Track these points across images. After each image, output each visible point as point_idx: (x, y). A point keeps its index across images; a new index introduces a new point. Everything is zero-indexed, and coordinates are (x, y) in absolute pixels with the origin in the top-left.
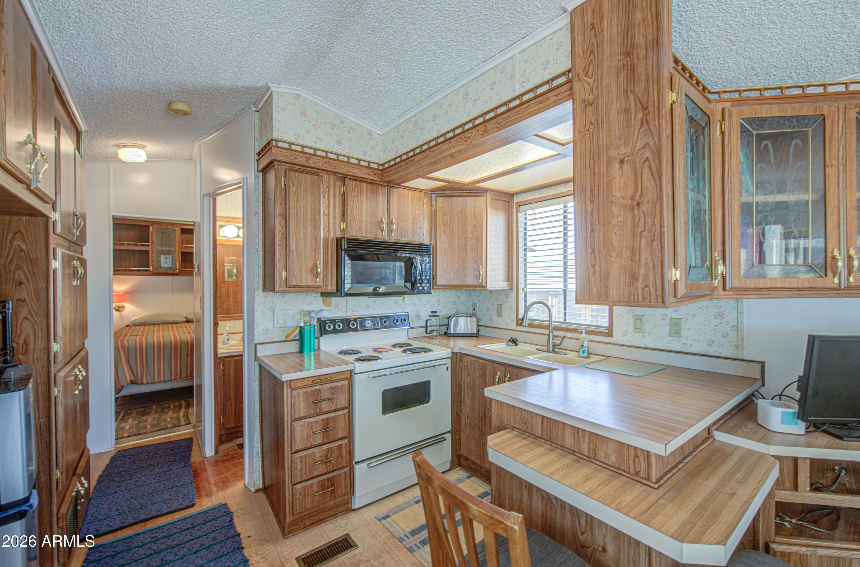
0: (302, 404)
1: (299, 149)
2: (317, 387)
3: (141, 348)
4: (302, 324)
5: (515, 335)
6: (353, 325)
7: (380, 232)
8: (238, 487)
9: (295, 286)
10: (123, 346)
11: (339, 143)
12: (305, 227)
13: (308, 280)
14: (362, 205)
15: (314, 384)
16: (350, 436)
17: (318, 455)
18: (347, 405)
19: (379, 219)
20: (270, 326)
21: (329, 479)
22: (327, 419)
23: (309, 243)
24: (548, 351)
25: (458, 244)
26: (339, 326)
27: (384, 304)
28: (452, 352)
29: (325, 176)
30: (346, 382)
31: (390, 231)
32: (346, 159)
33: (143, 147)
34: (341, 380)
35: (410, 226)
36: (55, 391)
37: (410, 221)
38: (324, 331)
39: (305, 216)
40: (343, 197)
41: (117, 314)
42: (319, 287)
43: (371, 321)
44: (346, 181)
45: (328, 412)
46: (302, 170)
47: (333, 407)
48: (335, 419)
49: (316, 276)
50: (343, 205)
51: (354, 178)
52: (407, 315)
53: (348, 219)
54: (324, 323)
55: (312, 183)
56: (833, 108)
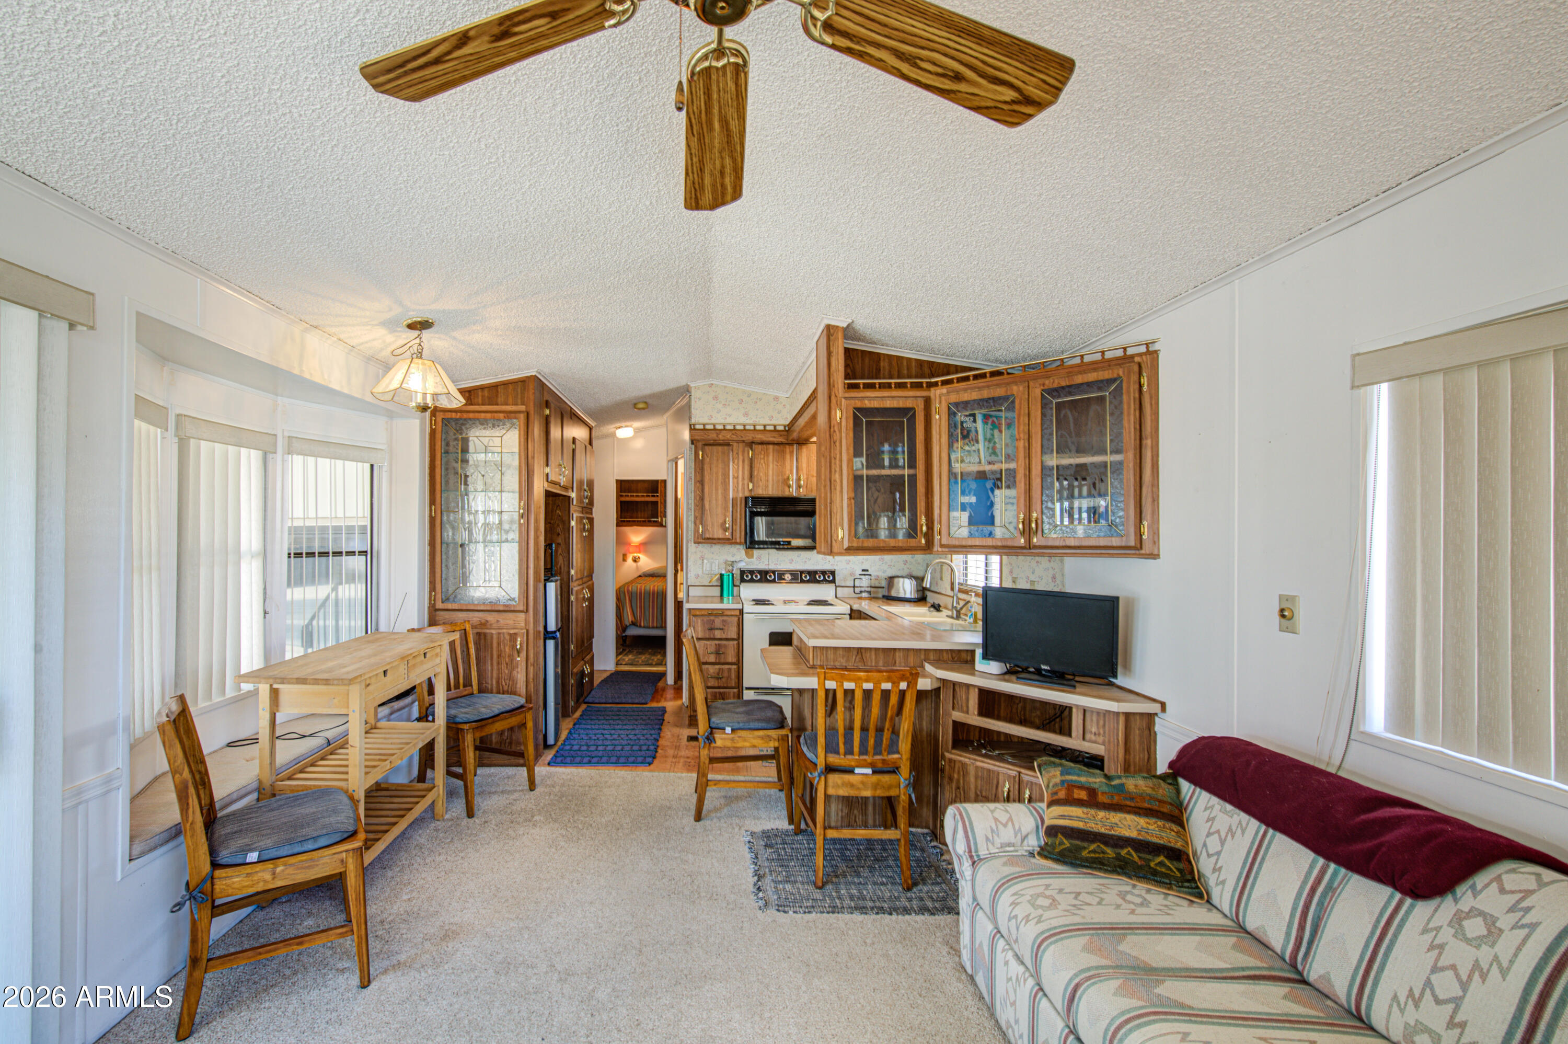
0: (698, 629)
1: (711, 427)
2: (712, 618)
3: (641, 593)
4: (723, 572)
6: (771, 576)
7: (787, 489)
8: (679, 703)
9: (708, 539)
10: (628, 590)
11: (746, 414)
12: (717, 489)
13: (719, 534)
14: (768, 466)
15: (710, 615)
16: (739, 662)
17: (714, 671)
18: (737, 637)
19: (786, 477)
20: (700, 573)
21: (720, 693)
22: (719, 645)
23: (720, 503)
24: (953, 617)
26: (757, 576)
27: (808, 559)
28: (851, 610)
29: (735, 444)
30: (736, 619)
31: (799, 486)
32: (752, 428)
33: (630, 426)
34: (733, 616)
36: (572, 598)
38: (743, 580)
39: (717, 480)
40: (751, 462)
41: (634, 564)
42: (729, 539)
43: (791, 574)
44: (754, 446)
45: (720, 639)
46: (715, 444)
47: (724, 636)
48: (725, 646)
49: (725, 530)
50: (751, 467)
51: (762, 443)
52: (833, 573)
53: (755, 480)
54: (742, 572)
55: (723, 453)
56: (1021, 388)
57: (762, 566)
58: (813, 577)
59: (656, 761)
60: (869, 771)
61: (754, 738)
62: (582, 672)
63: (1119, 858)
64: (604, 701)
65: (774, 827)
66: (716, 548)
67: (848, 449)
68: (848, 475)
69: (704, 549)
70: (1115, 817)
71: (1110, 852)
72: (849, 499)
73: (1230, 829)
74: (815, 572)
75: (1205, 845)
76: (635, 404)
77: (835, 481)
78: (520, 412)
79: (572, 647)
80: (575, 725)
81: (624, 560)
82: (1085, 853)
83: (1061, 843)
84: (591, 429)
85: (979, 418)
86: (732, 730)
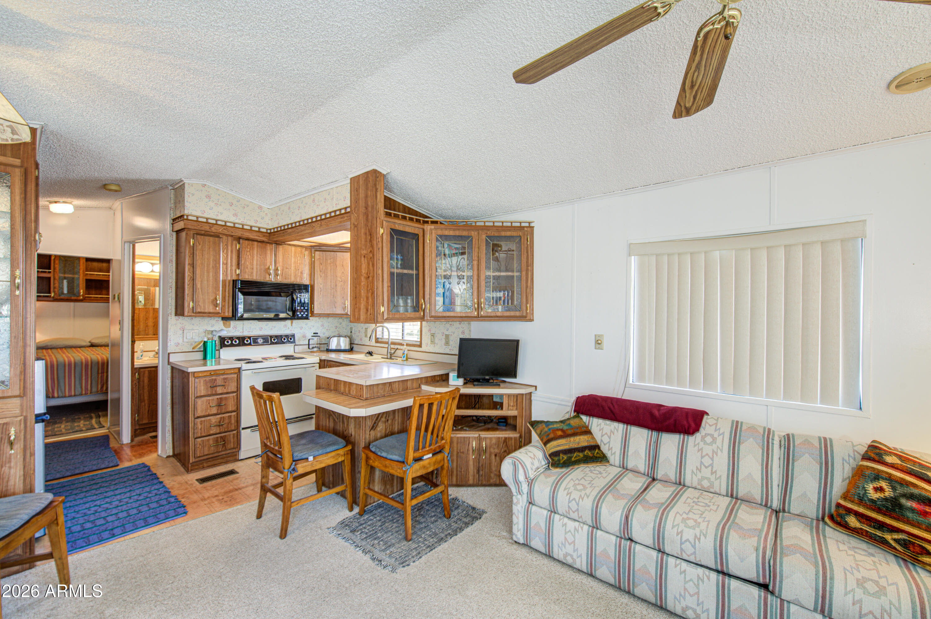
0: (202, 388)
1: (205, 220)
2: (214, 378)
4: (206, 340)
5: (371, 349)
6: (247, 341)
7: (267, 276)
8: (153, 456)
9: (199, 313)
11: (235, 215)
12: (208, 272)
13: (209, 308)
14: (253, 257)
15: (211, 375)
16: (238, 411)
17: (214, 421)
18: (235, 390)
19: (267, 267)
20: (180, 341)
21: (221, 437)
22: (221, 398)
23: (211, 283)
24: (387, 358)
25: (331, 285)
26: (236, 341)
27: (275, 327)
28: (320, 360)
29: (224, 237)
30: (236, 375)
31: (276, 275)
32: (241, 226)
33: (71, 203)
34: (231, 373)
35: (292, 272)
37: (293, 268)
38: (223, 345)
39: (208, 265)
40: (239, 252)
42: (218, 313)
43: (263, 339)
44: (241, 241)
45: (221, 394)
46: (206, 234)
47: (225, 391)
48: (226, 399)
49: (216, 306)
50: (239, 257)
51: (248, 239)
52: (293, 336)
53: (242, 267)
54: (223, 339)
55: (214, 243)
56: (476, 233)
57: (238, 333)
58: (279, 340)
59: (190, 509)
60: (430, 455)
61: (328, 459)
63: (585, 456)
65: (343, 518)
66: (196, 320)
67: (387, 255)
68: (388, 271)
69: (185, 321)
71: (581, 455)
72: (388, 287)
73: (611, 431)
74: (281, 336)
75: (602, 441)
76: (106, 185)
77: (379, 274)
78: (14, 166)
82: (573, 459)
83: (563, 458)
85: (446, 246)
86: (314, 457)
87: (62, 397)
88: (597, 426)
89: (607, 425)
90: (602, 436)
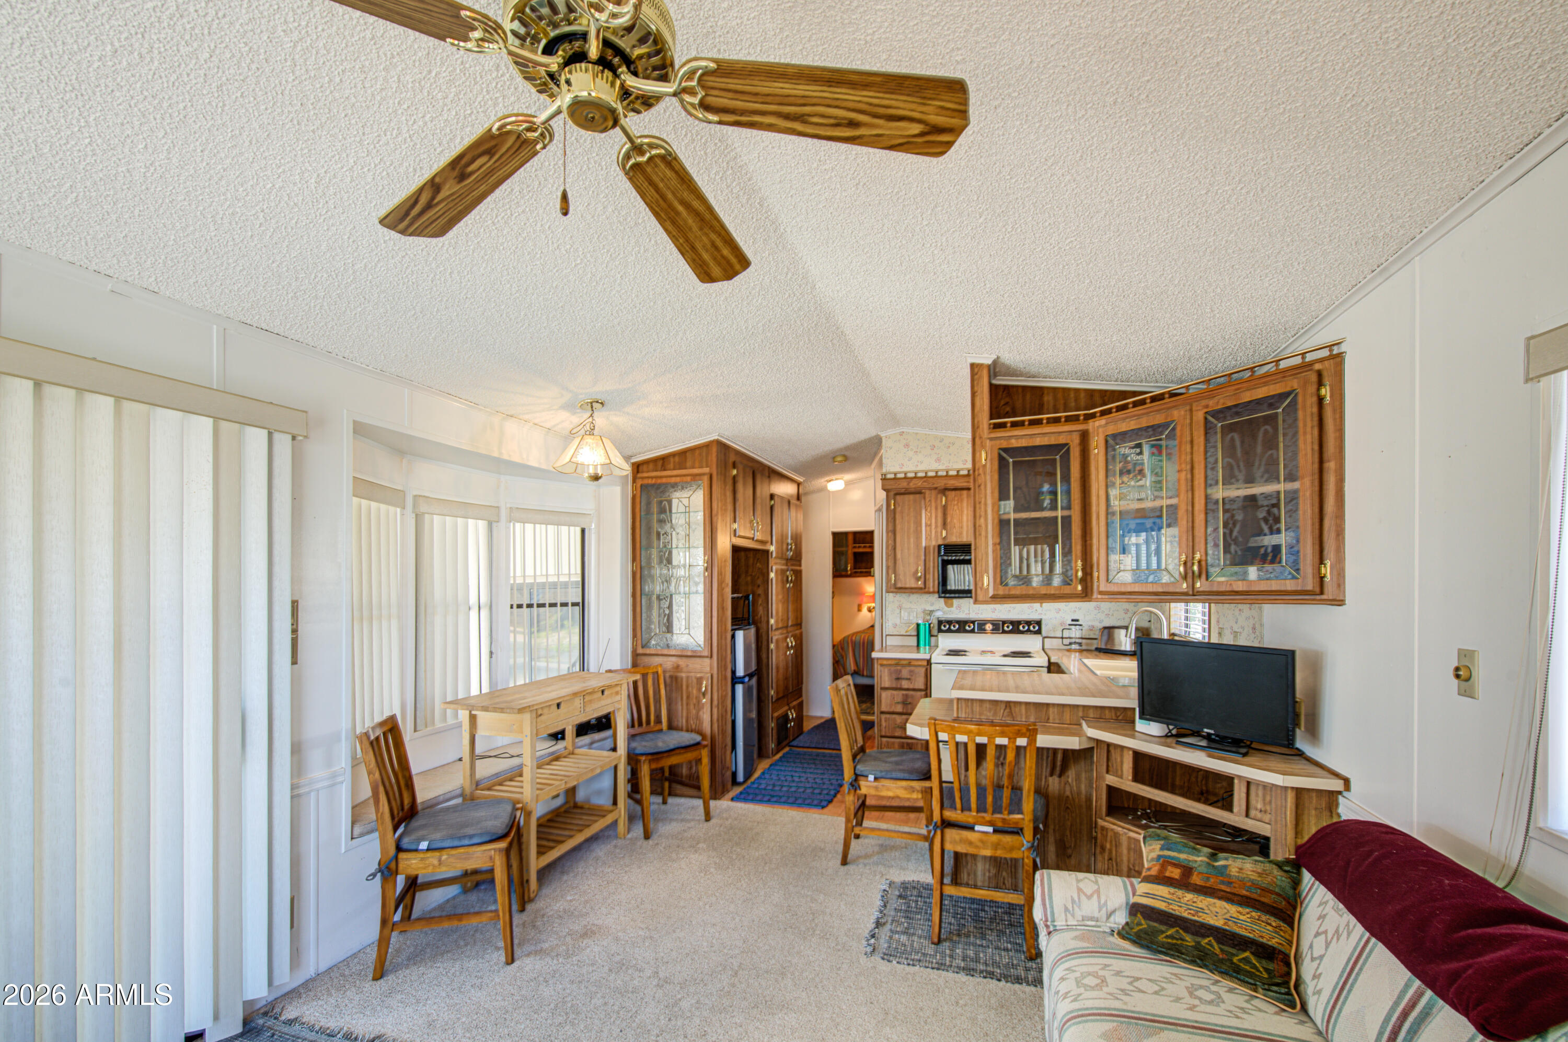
0: (888, 679)
1: (902, 475)
2: (899, 668)
4: (920, 622)
6: (970, 627)
9: (901, 588)
11: (938, 460)
12: (909, 538)
13: (911, 583)
14: (962, 512)
15: (897, 664)
17: (898, 721)
18: (923, 688)
20: (898, 621)
21: (907, 743)
22: (907, 695)
23: (912, 551)
26: (954, 626)
28: (1049, 662)
29: (927, 492)
30: (923, 670)
32: (945, 474)
33: (839, 480)
34: (919, 665)
36: (772, 646)
38: (940, 631)
39: (909, 529)
40: (945, 508)
41: (869, 614)
42: (921, 589)
43: (993, 624)
44: (947, 492)
45: (908, 689)
46: (907, 491)
47: (911, 687)
48: (912, 696)
49: (918, 579)
50: (944, 514)
51: (955, 489)
52: (1039, 623)
53: (948, 527)
54: (940, 623)
55: (915, 501)
56: (1182, 413)
57: (962, 616)
58: (1015, 627)
59: (830, 806)
60: (990, 829)
61: (897, 788)
62: (785, 718)
63: (1197, 946)
64: (807, 745)
65: (916, 879)
66: (914, 597)
67: (992, 493)
68: (993, 520)
69: (901, 598)
70: (1203, 902)
71: (1189, 940)
72: (994, 544)
73: (1337, 931)
74: (1019, 622)
75: (1311, 947)
76: (834, 458)
77: (980, 526)
78: (704, 474)
79: (772, 692)
80: (771, 765)
81: (859, 610)
82: (1161, 938)
83: (1139, 924)
84: (799, 484)
85: (1146, 449)
86: (876, 779)
87: (867, 676)
88: (1320, 904)
89: (1337, 910)
90: (1317, 934)
